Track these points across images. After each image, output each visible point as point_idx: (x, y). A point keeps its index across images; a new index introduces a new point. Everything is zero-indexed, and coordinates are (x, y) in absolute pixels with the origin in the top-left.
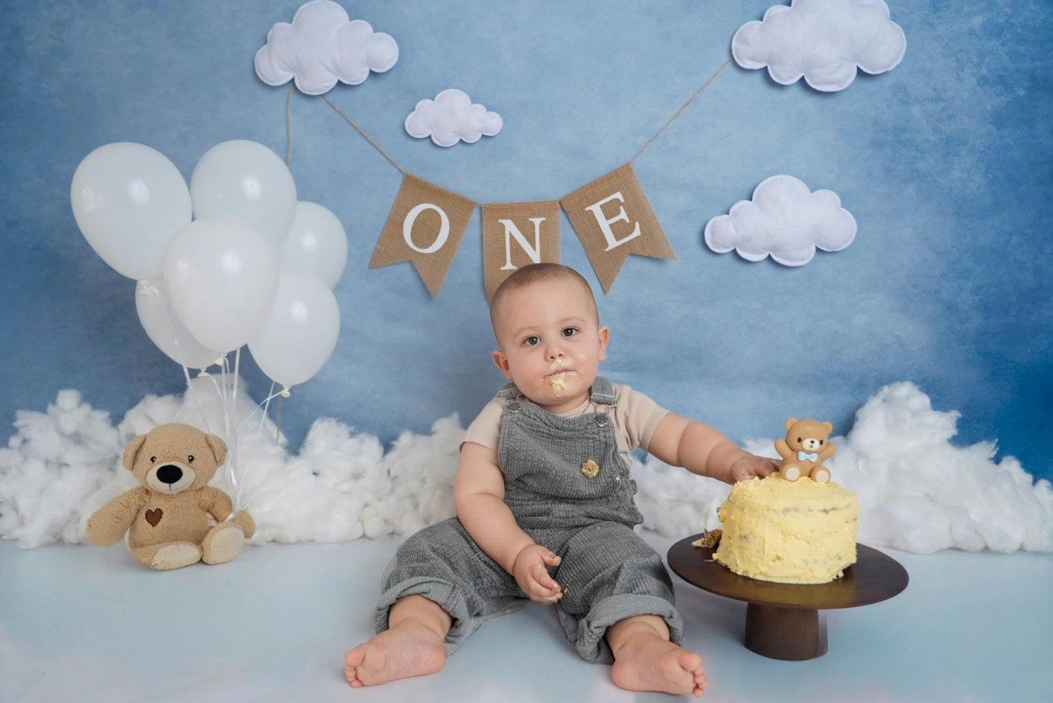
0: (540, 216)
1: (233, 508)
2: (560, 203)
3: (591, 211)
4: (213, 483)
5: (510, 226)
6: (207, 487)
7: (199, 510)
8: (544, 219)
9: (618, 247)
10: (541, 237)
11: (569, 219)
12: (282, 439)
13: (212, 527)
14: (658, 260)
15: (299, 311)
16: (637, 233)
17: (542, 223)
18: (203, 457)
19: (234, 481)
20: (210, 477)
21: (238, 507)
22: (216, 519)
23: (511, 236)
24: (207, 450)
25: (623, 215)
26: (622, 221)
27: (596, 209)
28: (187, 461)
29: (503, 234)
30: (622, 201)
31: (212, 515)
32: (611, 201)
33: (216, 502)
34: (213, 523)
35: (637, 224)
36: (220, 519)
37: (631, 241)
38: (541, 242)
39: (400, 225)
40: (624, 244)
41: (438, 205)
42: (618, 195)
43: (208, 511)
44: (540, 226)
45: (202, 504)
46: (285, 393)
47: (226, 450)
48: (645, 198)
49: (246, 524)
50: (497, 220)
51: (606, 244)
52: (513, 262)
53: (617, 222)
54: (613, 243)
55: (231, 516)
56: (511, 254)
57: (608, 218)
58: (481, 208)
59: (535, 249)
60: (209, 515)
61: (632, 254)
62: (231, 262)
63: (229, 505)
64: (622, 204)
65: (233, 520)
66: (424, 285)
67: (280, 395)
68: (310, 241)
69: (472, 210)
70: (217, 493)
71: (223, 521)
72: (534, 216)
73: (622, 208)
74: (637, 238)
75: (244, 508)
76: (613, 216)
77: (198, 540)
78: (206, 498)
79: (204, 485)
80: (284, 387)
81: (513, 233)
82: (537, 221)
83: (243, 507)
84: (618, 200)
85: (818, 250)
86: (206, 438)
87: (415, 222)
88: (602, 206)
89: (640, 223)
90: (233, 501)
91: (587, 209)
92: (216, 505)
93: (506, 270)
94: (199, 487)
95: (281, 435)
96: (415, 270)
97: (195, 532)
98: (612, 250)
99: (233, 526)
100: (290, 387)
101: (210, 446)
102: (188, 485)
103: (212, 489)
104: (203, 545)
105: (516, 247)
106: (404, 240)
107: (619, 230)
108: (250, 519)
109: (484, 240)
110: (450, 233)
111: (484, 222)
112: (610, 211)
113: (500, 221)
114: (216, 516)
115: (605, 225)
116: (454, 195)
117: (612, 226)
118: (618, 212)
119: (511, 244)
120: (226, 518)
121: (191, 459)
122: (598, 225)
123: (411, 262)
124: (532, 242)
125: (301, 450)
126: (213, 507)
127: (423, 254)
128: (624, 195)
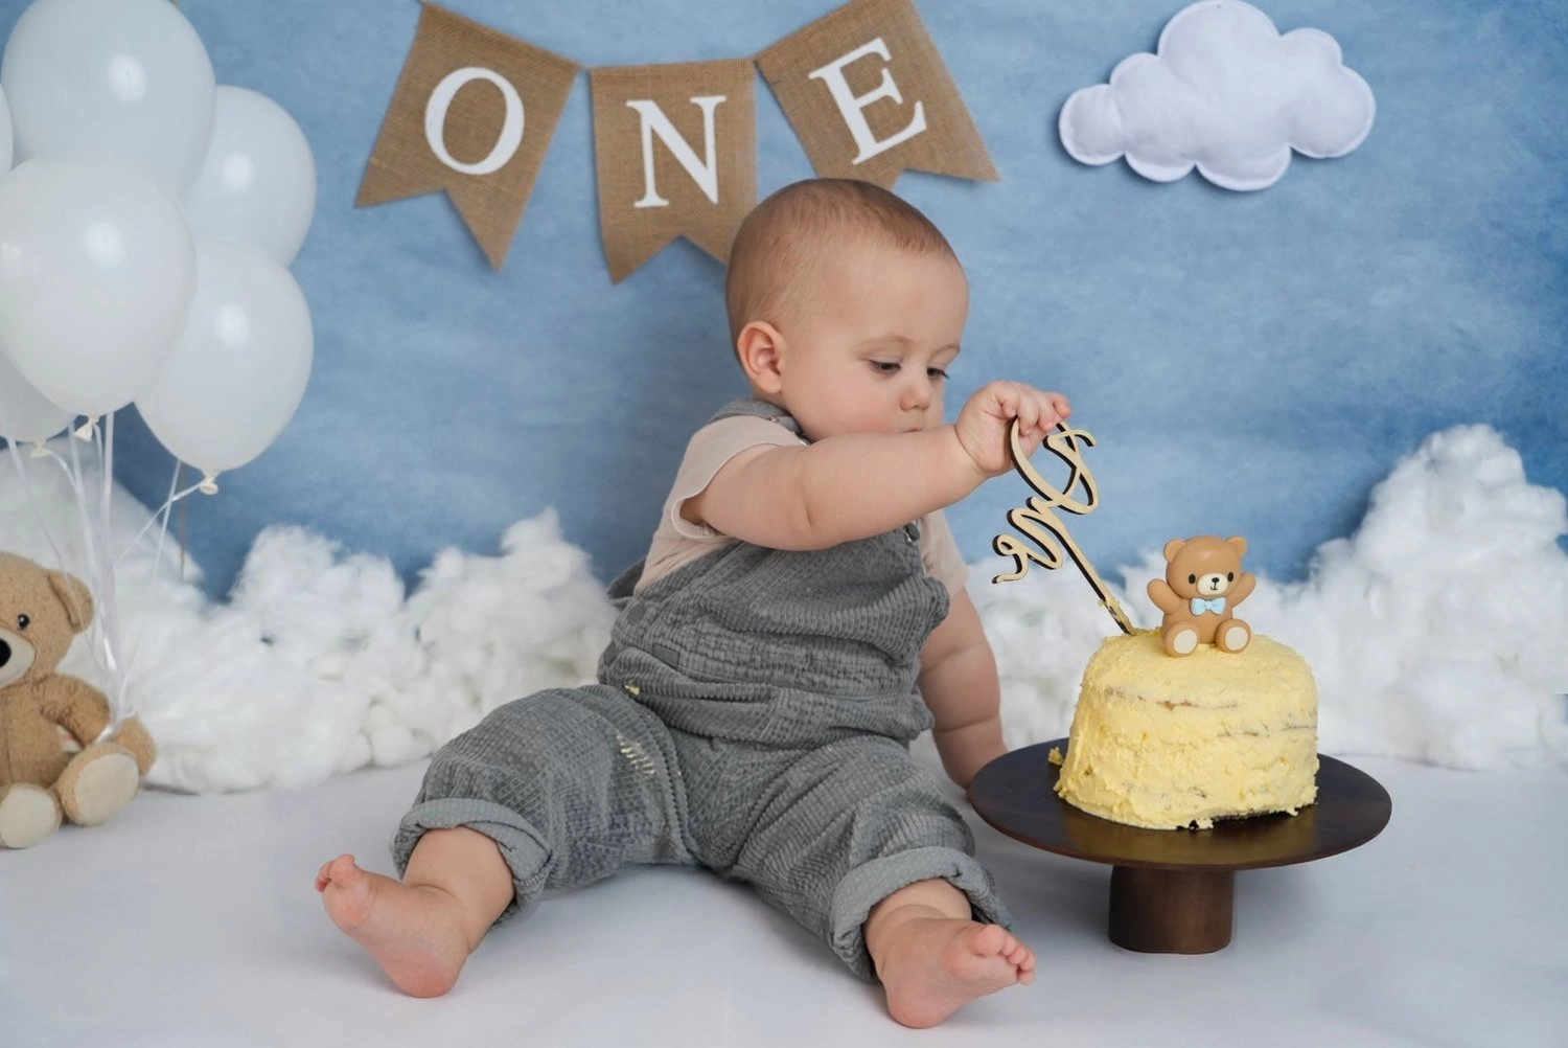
0: (713, 92)
1: (111, 714)
2: (756, 63)
3: (821, 80)
4: (64, 667)
5: (651, 116)
6: (54, 675)
7: (42, 721)
8: (721, 99)
9: (881, 157)
10: (717, 137)
11: (775, 97)
12: (191, 569)
13: (71, 755)
14: (968, 182)
15: (231, 324)
16: (918, 124)
17: (719, 107)
18: (46, 616)
19: (111, 661)
20: (62, 654)
21: (121, 715)
22: (75, 737)
23: (655, 136)
24: (53, 601)
25: (889, 88)
26: (887, 100)
27: (832, 75)
28: (17, 625)
29: (637, 129)
30: (887, 56)
31: (67, 728)
32: (863, 58)
33: (74, 703)
34: (71, 746)
35: (919, 107)
36: (85, 738)
37: (907, 142)
38: (718, 148)
39: (419, 116)
40: (892, 150)
41: (496, 69)
42: (878, 46)
43: (60, 722)
44: (715, 115)
45: (46, 710)
46: (208, 486)
47: (89, 601)
48: (933, 50)
49: (138, 745)
50: (625, 100)
51: (853, 148)
52: (661, 191)
53: (876, 103)
54: (868, 147)
55: (107, 731)
56: (657, 176)
57: (857, 92)
58: (589, 77)
59: (704, 161)
60: (61, 730)
61: (908, 171)
62: (104, 243)
63: (103, 707)
64: (887, 65)
65: (112, 739)
66: (472, 240)
67: (198, 491)
68: (237, 171)
69: (570, 80)
70: (74, 686)
71: (91, 741)
72: (701, 91)
73: (886, 73)
74: (918, 136)
75: (131, 715)
76: (868, 88)
77: (49, 778)
78: (55, 697)
79: (48, 672)
80: (205, 473)
81: (658, 130)
82: (708, 104)
83: (129, 711)
84: (876, 56)
85: (1296, 155)
86: (51, 579)
87: (453, 109)
88: (845, 70)
89: (925, 106)
90: (111, 701)
91: (813, 75)
92: (75, 709)
93: (644, 209)
94: (40, 675)
95: (188, 559)
96: (452, 207)
97: (37, 763)
98: (868, 162)
99: (117, 752)
100: (217, 474)
101: (57, 593)
102: (20, 675)
103: (63, 678)
104: (60, 790)
105: (667, 162)
106: (428, 148)
107: (883, 119)
108: (146, 736)
109: (598, 146)
110: (526, 129)
111: (597, 108)
112: (861, 78)
113: (631, 104)
114: (78, 731)
115: (850, 108)
116: (530, 49)
117: (866, 111)
118: (878, 82)
119: (655, 153)
120: (98, 734)
121: (24, 622)
122: (836, 110)
123: (444, 192)
124: (699, 149)
125: (235, 594)
126: (70, 714)
127: (470, 177)
128: (890, 46)
